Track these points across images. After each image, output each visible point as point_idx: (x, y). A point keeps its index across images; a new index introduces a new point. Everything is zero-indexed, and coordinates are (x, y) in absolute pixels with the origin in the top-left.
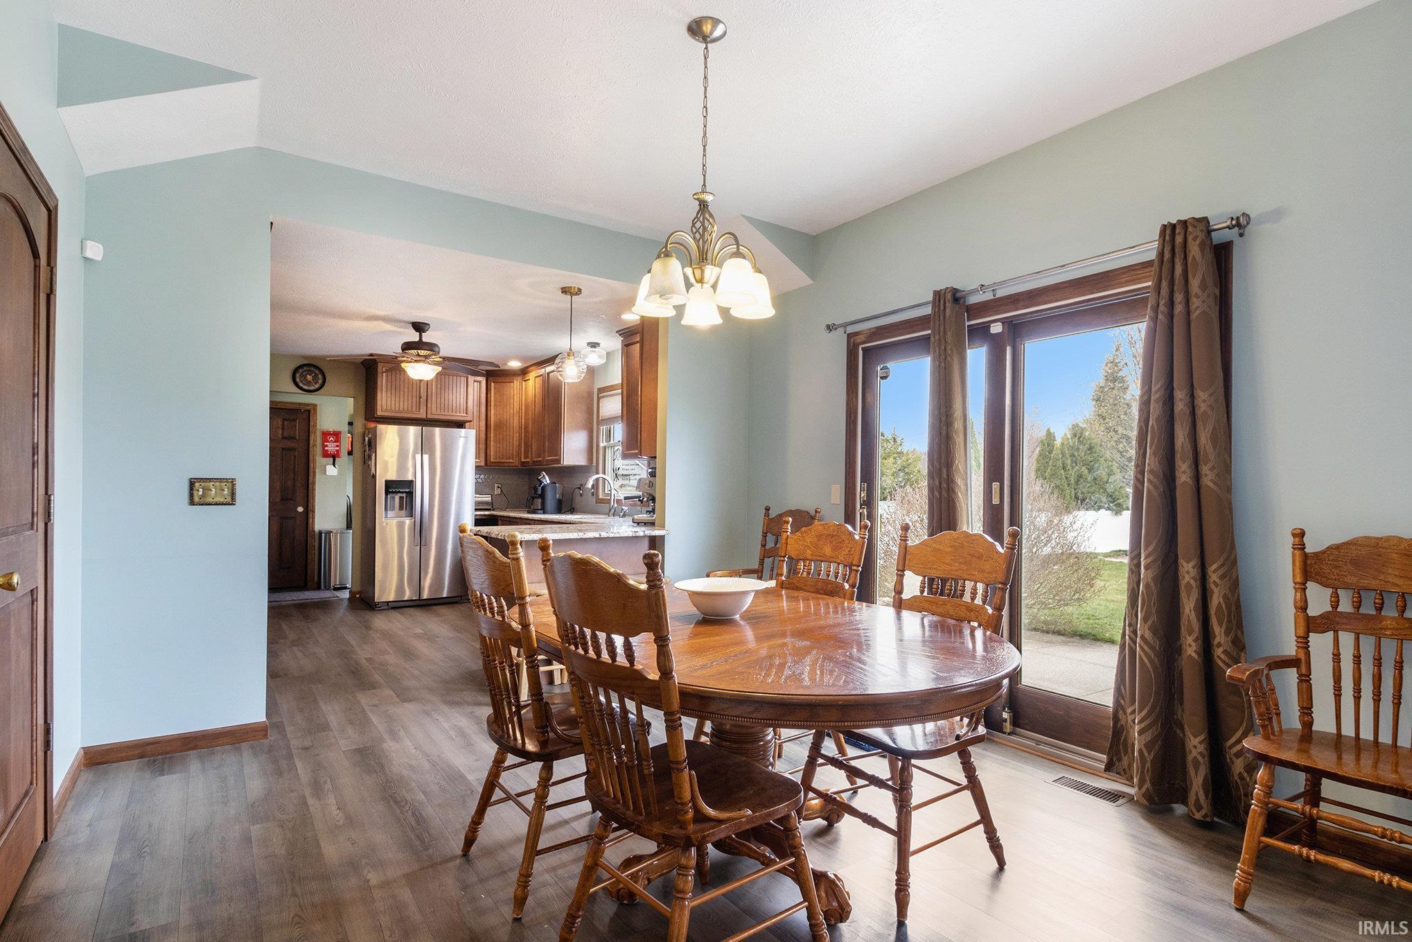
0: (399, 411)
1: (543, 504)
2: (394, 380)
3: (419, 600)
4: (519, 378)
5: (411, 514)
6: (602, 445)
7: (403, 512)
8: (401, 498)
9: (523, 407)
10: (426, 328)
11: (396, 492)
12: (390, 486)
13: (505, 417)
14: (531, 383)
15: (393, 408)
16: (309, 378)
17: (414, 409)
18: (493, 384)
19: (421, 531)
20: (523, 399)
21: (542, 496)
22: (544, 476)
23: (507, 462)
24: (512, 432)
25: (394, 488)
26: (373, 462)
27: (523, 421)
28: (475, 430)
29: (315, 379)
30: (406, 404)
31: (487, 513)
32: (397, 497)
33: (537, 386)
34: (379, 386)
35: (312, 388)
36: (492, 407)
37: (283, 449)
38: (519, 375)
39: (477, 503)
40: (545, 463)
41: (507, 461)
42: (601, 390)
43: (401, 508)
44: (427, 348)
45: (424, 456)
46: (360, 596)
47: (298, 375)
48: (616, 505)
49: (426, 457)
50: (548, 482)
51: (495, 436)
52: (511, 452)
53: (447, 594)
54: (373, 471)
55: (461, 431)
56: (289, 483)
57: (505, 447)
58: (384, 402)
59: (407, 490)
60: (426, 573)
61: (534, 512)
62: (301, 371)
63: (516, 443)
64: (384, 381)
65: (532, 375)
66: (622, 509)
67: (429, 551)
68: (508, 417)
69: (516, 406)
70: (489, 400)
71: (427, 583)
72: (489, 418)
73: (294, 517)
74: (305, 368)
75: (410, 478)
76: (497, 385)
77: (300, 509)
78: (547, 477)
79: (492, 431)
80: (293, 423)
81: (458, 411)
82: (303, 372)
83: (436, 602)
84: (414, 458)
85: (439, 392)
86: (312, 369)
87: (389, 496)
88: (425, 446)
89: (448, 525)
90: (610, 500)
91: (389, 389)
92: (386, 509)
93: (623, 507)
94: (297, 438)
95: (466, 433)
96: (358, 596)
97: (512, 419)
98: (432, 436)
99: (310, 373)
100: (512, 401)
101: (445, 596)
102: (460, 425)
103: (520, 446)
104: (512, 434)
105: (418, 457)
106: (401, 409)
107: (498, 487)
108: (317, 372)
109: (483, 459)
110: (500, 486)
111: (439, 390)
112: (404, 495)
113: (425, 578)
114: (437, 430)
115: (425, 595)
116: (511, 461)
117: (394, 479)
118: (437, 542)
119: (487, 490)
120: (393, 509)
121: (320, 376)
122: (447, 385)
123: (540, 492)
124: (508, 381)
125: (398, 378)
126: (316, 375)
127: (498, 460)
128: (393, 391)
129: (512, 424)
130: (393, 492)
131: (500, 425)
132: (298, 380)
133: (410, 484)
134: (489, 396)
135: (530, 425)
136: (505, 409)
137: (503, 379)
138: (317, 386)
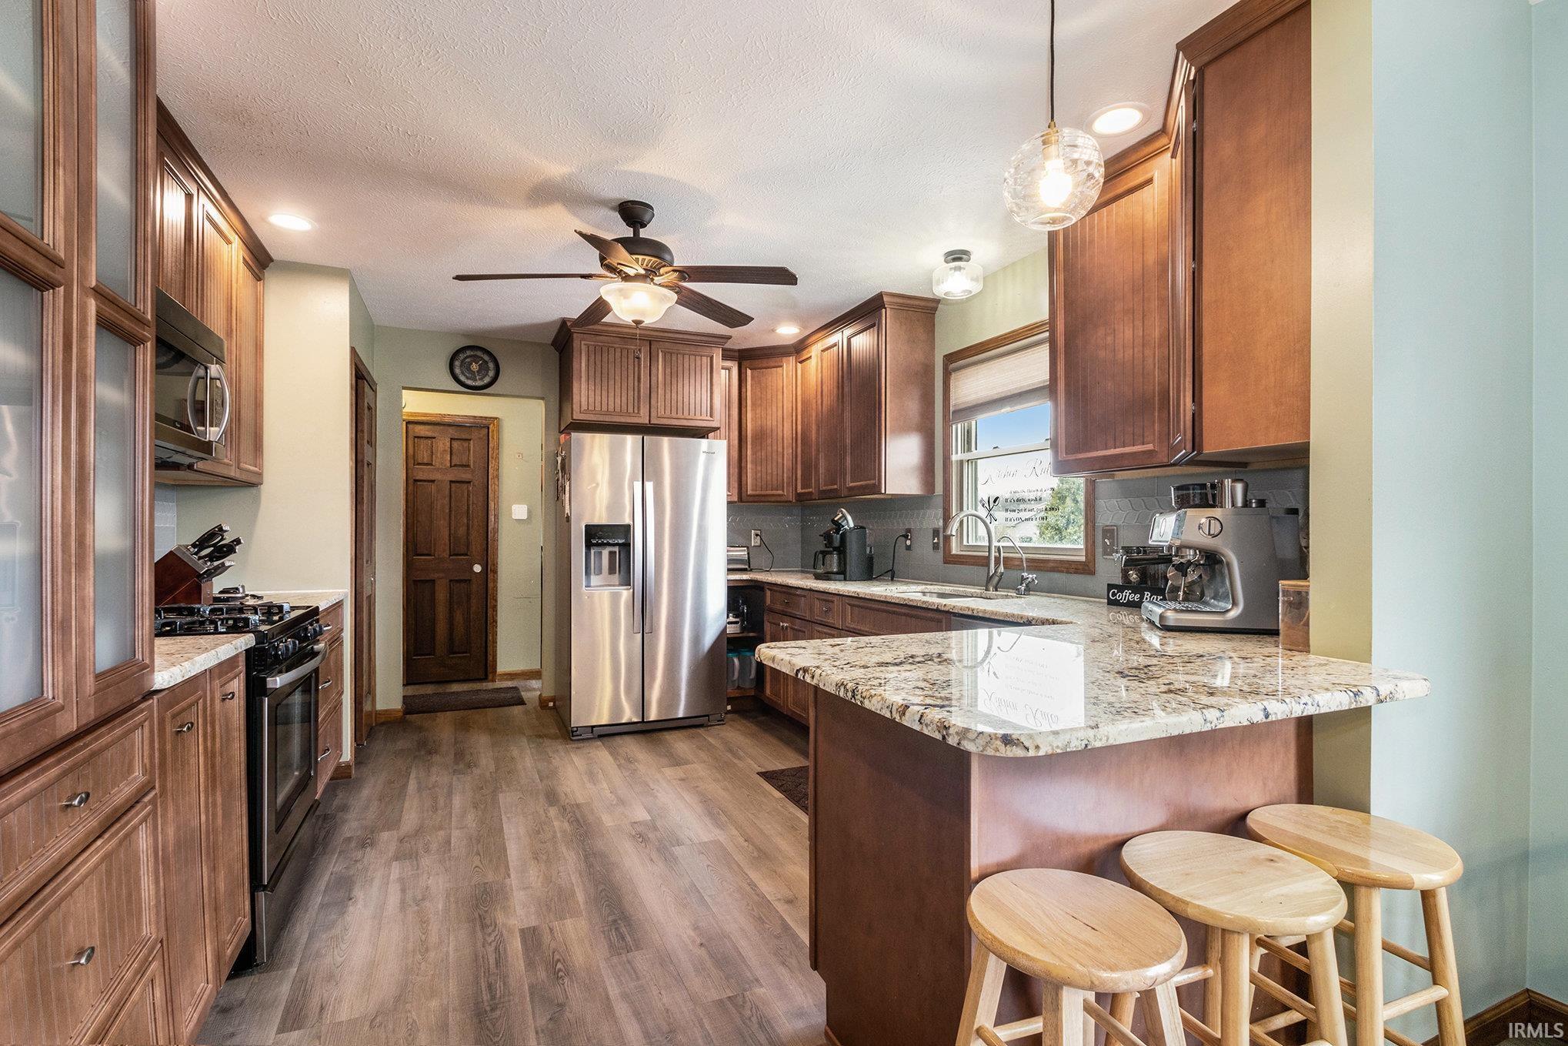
0: (608, 413)
1: (843, 562)
2: (598, 363)
3: (643, 722)
4: (792, 359)
5: (627, 582)
6: (954, 458)
7: (616, 578)
8: (612, 554)
9: (799, 405)
10: (647, 217)
11: (603, 545)
12: (595, 535)
13: (769, 423)
14: (813, 364)
15: (598, 408)
16: (475, 367)
17: (631, 410)
18: (749, 372)
19: (644, 607)
20: (799, 393)
21: (841, 550)
22: (844, 516)
23: (773, 495)
24: (780, 446)
25: (599, 538)
26: (567, 495)
27: (799, 427)
28: (725, 442)
29: (484, 369)
30: (618, 401)
31: (745, 577)
32: (605, 553)
33: (825, 365)
34: (575, 372)
35: (479, 383)
36: (749, 408)
37: (451, 482)
38: (788, 354)
39: (730, 561)
40: (844, 493)
41: (774, 492)
42: (950, 358)
43: (612, 571)
44: (646, 252)
45: (646, 483)
46: (554, 705)
47: (457, 363)
48: (1002, 569)
49: (649, 486)
50: (852, 525)
51: (754, 453)
52: (780, 478)
53: (685, 713)
54: (567, 510)
55: (700, 444)
56: (462, 531)
57: (769, 471)
58: (584, 399)
59: (620, 541)
60: (653, 678)
61: (826, 577)
62: (462, 356)
63: (787, 463)
64: (583, 365)
65: (815, 351)
66: (1023, 579)
67: (657, 638)
68: (774, 423)
69: (787, 405)
70: (743, 395)
71: (655, 694)
72: (744, 425)
73: (470, 580)
74: (468, 353)
75: (627, 521)
76: (756, 372)
77: (477, 568)
78: (849, 518)
79: (749, 446)
80: (466, 444)
81: (698, 412)
82: (466, 358)
83: (666, 725)
84: (632, 488)
85: (668, 381)
86: (479, 353)
87: (592, 551)
88: (647, 468)
89: (684, 599)
90: (988, 558)
91: (592, 373)
92: (588, 573)
93: (1025, 574)
94: (472, 467)
95: (710, 446)
96: (551, 704)
97: (780, 426)
98: (657, 451)
99: (475, 359)
100: (780, 397)
101: (681, 715)
102: (701, 433)
103: (794, 469)
104: (780, 450)
105: (638, 485)
106: (611, 408)
107: (757, 535)
108: (486, 358)
109: (735, 491)
110: (759, 532)
111: (668, 378)
112: (616, 549)
113: (651, 687)
114: (665, 441)
115: (653, 715)
116: (780, 492)
117: (604, 522)
118: (668, 627)
119: (742, 541)
120: (599, 572)
121: (491, 365)
122: (680, 369)
123: (837, 543)
124: (773, 364)
125: (605, 360)
126: (486, 362)
127: (758, 493)
128: (598, 380)
129: (780, 434)
130: (598, 545)
131: (761, 436)
132: (457, 371)
133: (626, 530)
134: (743, 390)
135: (814, 432)
136: (769, 411)
137: (765, 363)
138: (487, 380)
